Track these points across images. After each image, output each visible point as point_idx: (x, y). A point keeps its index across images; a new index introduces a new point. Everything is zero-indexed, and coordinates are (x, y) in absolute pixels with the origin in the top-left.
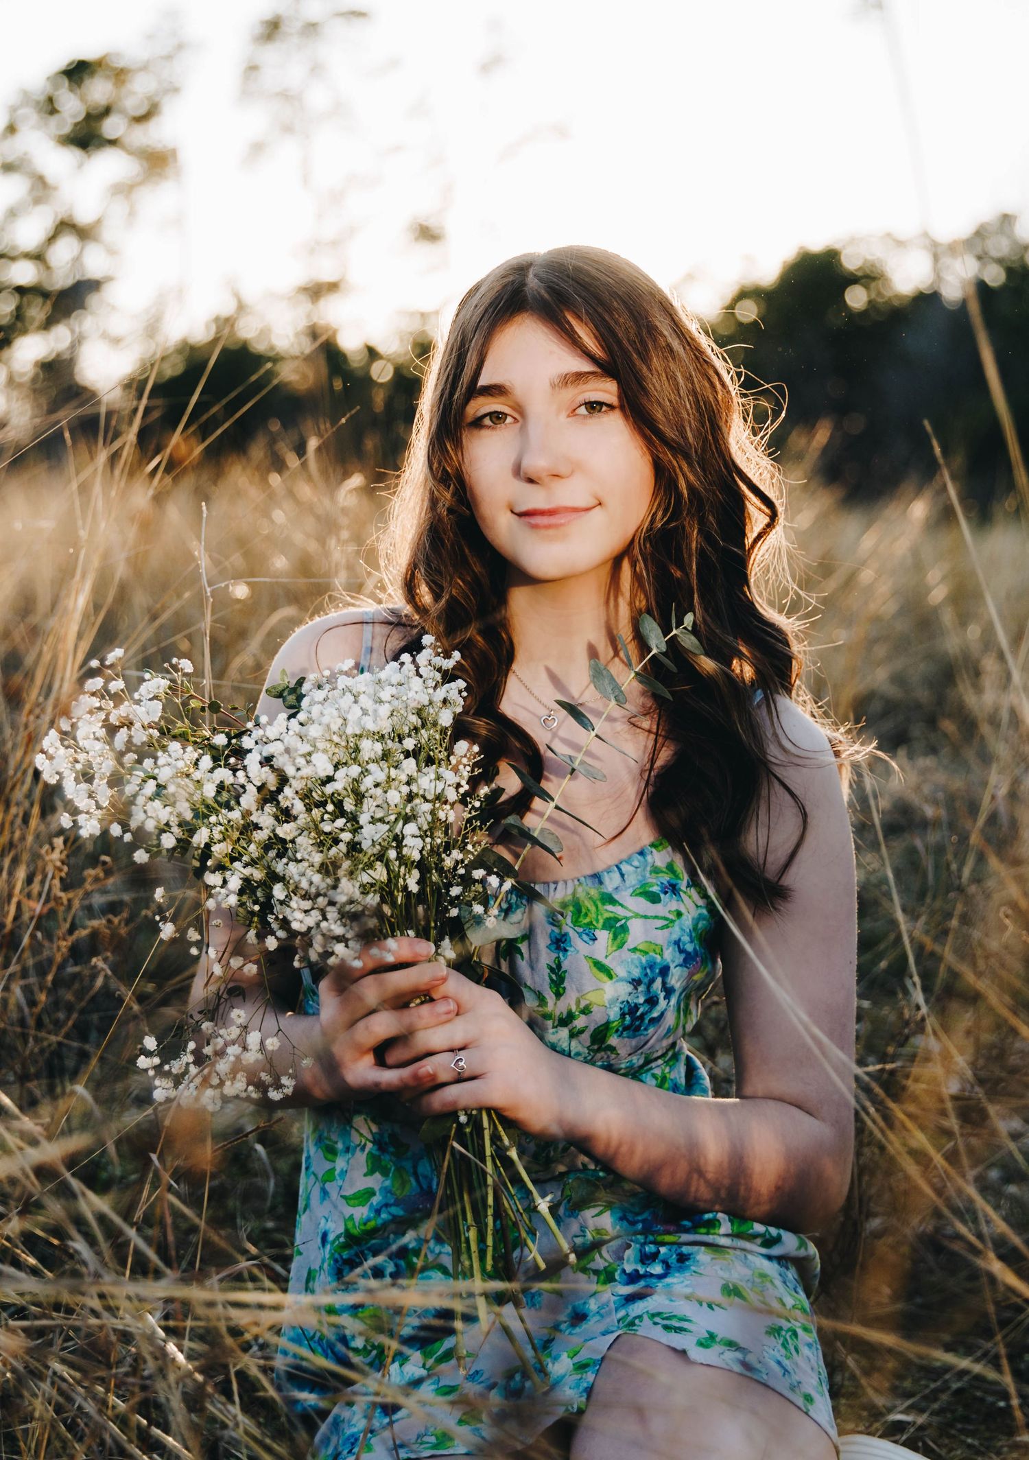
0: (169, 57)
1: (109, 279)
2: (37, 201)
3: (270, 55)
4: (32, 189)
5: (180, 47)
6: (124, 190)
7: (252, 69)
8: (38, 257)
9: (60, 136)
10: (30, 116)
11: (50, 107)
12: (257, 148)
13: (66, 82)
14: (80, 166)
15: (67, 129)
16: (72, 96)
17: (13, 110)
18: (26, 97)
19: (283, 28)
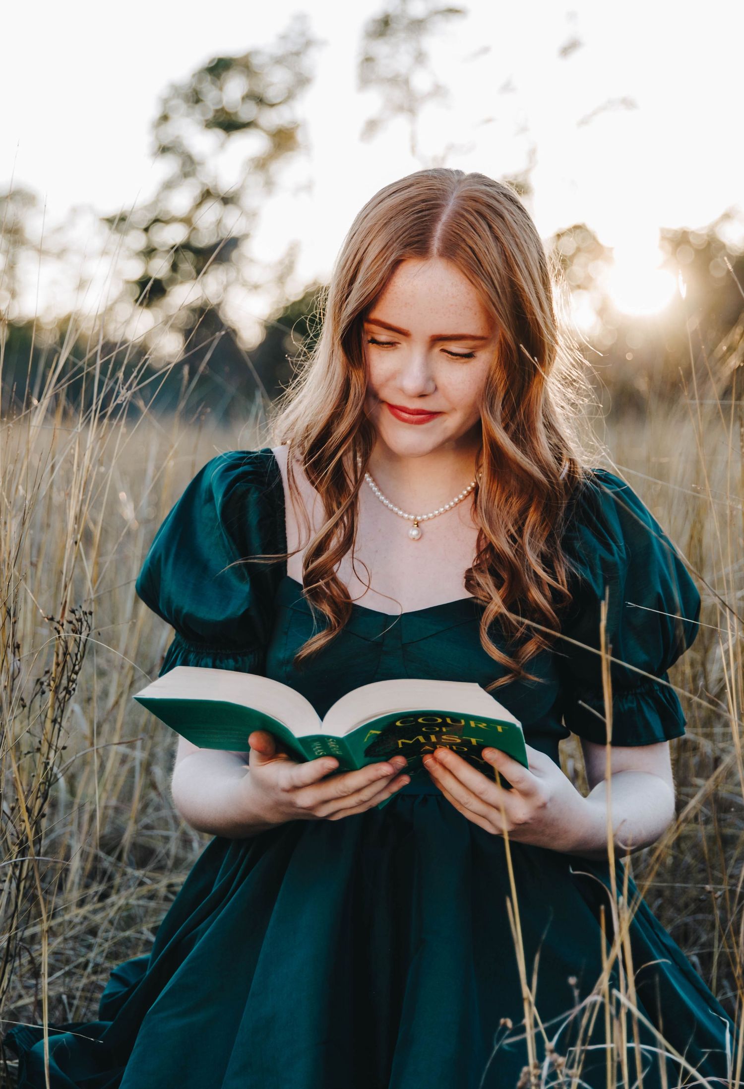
0: (297, 54)
1: (246, 236)
2: (186, 175)
3: (381, 49)
4: (184, 165)
5: (309, 43)
6: (261, 164)
7: (368, 60)
8: (187, 221)
9: (207, 121)
10: (181, 106)
11: (195, 98)
12: (372, 126)
13: (209, 78)
14: (222, 146)
15: (210, 115)
16: (213, 87)
17: (165, 102)
18: (176, 90)
19: (393, 25)
